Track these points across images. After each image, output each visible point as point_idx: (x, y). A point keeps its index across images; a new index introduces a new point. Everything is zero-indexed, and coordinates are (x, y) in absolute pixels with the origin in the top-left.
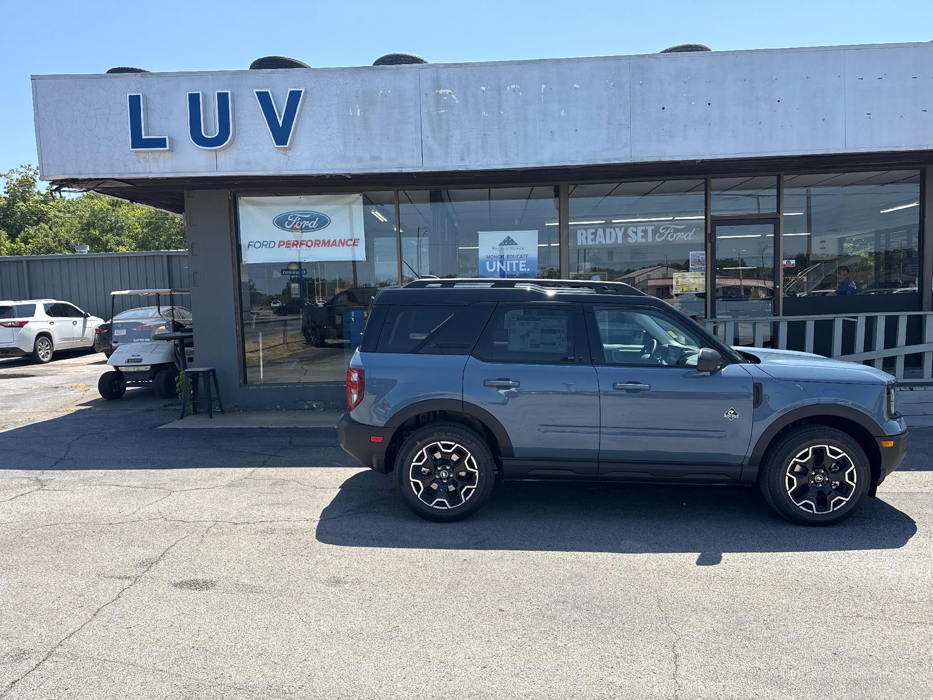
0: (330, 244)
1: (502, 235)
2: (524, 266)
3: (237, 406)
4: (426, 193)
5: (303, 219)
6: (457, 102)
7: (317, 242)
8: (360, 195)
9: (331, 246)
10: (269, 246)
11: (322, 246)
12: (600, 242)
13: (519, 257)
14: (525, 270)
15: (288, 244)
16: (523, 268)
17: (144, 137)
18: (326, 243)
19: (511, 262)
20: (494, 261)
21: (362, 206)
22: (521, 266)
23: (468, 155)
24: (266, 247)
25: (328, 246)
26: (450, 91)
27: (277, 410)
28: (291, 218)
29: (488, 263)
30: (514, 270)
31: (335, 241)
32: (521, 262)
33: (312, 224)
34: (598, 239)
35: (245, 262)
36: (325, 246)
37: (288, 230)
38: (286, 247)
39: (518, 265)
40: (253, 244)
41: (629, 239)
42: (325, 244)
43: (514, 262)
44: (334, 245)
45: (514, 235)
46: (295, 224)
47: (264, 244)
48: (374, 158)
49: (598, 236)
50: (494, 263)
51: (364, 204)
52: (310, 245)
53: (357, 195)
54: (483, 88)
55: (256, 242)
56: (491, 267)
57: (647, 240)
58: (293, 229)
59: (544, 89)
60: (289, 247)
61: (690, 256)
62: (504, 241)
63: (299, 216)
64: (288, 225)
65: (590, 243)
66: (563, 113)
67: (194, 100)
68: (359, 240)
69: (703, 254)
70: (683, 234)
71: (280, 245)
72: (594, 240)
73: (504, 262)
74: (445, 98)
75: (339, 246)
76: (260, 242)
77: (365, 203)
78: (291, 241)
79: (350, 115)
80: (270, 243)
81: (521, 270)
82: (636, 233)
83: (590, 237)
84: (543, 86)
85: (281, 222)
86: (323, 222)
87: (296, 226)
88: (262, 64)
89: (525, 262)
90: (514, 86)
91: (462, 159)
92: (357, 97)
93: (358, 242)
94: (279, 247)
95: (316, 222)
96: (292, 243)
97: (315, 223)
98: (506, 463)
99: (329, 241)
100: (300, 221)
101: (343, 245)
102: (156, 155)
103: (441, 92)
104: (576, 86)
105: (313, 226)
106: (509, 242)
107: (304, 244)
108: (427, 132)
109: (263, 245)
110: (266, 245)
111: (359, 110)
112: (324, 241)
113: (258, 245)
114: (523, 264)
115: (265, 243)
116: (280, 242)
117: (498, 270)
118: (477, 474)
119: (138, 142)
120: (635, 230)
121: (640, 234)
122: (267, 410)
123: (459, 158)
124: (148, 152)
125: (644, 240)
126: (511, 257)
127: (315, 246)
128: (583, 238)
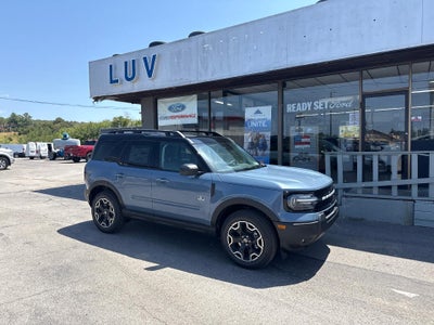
1: (256, 109)
4: (221, 92)
5: (177, 107)
6: (211, 49)
13: (263, 119)
14: (265, 126)
17: (113, 79)
19: (259, 122)
26: (208, 45)
28: (173, 107)
29: (248, 123)
32: (263, 122)
35: (159, 125)
37: (173, 112)
39: (261, 123)
40: (162, 117)
41: (314, 108)
45: (261, 108)
46: (175, 109)
47: (166, 118)
49: (298, 107)
50: (251, 122)
54: (222, 41)
56: (250, 125)
57: (324, 108)
62: (256, 112)
64: (172, 110)
65: (293, 111)
67: (126, 63)
68: (195, 114)
70: (345, 104)
72: (295, 109)
74: (206, 49)
82: (318, 104)
85: (170, 109)
86: (183, 107)
88: (153, 45)
90: (234, 38)
95: (181, 108)
103: (205, 46)
104: (261, 32)
106: (258, 112)
119: (112, 82)
121: (320, 105)
124: (114, 85)
128: (290, 108)
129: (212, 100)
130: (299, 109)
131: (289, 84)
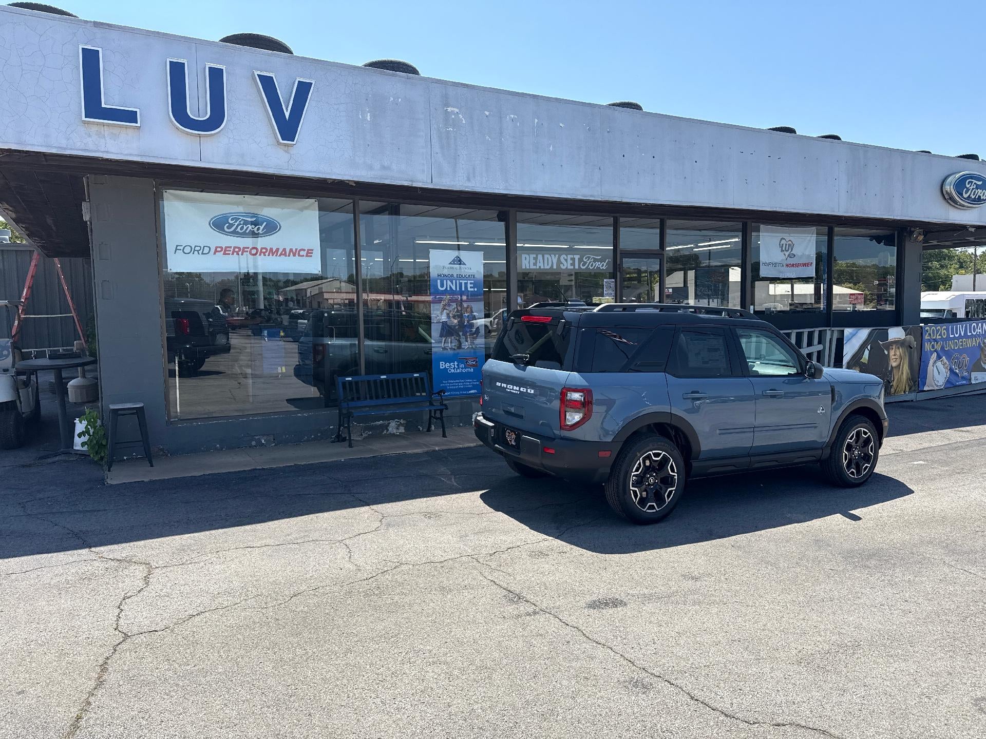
0: (279, 254)
1: (452, 255)
2: (472, 285)
3: (162, 450)
5: (246, 223)
6: (464, 122)
7: (237, 250)
8: (316, 201)
9: (280, 255)
10: (203, 252)
11: (269, 255)
12: (540, 267)
13: (467, 276)
14: (472, 289)
15: (226, 251)
16: (471, 288)
17: (103, 106)
18: (273, 252)
19: (461, 281)
20: (445, 279)
21: (318, 212)
22: (469, 286)
23: (474, 177)
24: (199, 253)
25: (276, 256)
26: (456, 110)
27: (216, 449)
28: (232, 220)
29: (439, 281)
30: (463, 289)
31: (284, 250)
32: (469, 282)
33: (258, 229)
34: (538, 265)
35: (171, 269)
36: (273, 255)
37: (227, 234)
38: (224, 254)
39: (466, 284)
40: (182, 248)
41: (561, 265)
42: (272, 254)
43: (463, 282)
44: (283, 255)
45: (463, 256)
46: (237, 227)
48: (384, 168)
49: (538, 261)
50: (445, 281)
51: (319, 211)
52: (253, 253)
53: (313, 200)
54: (487, 113)
55: (186, 246)
56: (442, 286)
57: (574, 266)
58: (235, 233)
59: (537, 123)
60: (229, 254)
61: (605, 283)
62: (454, 260)
63: (242, 218)
64: (228, 228)
65: (532, 267)
66: (551, 148)
67: (177, 71)
68: (312, 250)
69: (613, 282)
70: (599, 263)
71: (216, 251)
72: (535, 264)
73: (454, 281)
74: (453, 116)
75: (289, 256)
76: (191, 247)
77: (320, 209)
78: (231, 247)
79: (359, 118)
80: (204, 248)
81: (469, 289)
82: (566, 260)
83: (532, 261)
84: (536, 121)
85: (219, 224)
86: (272, 227)
87: (238, 229)
89: (473, 282)
90: (512, 116)
91: (469, 180)
92: (367, 100)
93: (312, 253)
94: (215, 254)
95: (263, 226)
96: (232, 249)
97: (261, 228)
98: (695, 464)
99: (277, 250)
100: (243, 224)
101: (294, 255)
102: (116, 131)
103: (449, 109)
104: (561, 125)
105: (260, 231)
106: (458, 261)
107: (247, 251)
108: (436, 148)
109: (195, 250)
110: (198, 251)
111: (369, 114)
112: (271, 249)
113: (187, 250)
114: (471, 283)
115: (197, 248)
116: (217, 248)
117: (448, 289)
118: (676, 477)
119: (93, 110)
120: (566, 258)
121: (570, 262)
122: (203, 451)
123: (466, 179)
124: (104, 125)
125: (572, 267)
126: (460, 276)
127: (260, 255)
130: (539, 263)
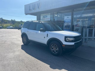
29: (65, 20)
67: (33, 5)
82: (83, 15)
119: (30, 10)
128: (75, 16)
129: (54, 15)
130: (77, 17)
131: (75, 10)
